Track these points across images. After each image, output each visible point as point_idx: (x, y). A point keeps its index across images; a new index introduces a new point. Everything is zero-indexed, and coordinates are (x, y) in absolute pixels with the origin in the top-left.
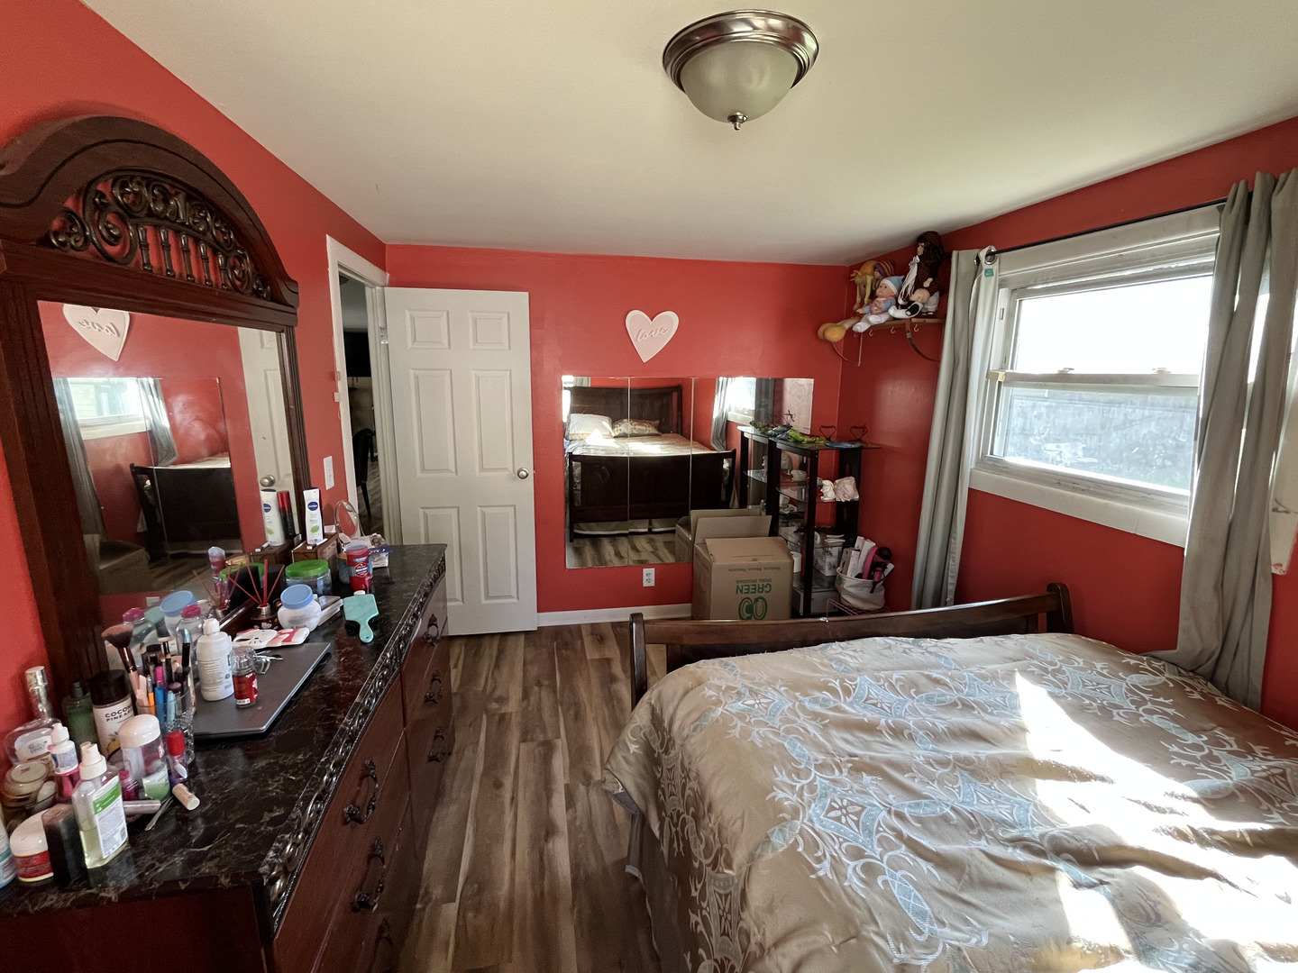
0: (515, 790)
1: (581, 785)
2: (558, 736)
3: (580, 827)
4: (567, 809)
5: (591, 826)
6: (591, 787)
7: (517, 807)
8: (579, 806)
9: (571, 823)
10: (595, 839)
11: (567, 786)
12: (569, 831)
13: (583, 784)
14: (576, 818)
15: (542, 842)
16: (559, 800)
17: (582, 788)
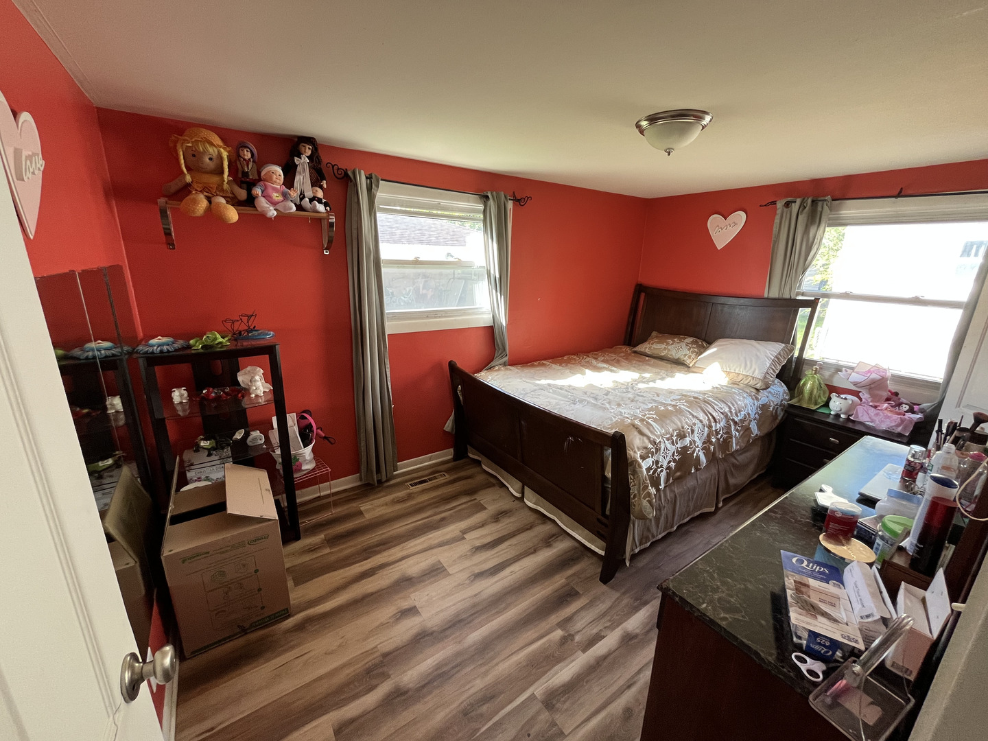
0: (620, 692)
1: (576, 641)
2: (533, 697)
3: (610, 621)
4: (604, 637)
5: (603, 615)
6: (572, 633)
7: (633, 677)
8: (595, 631)
9: (612, 627)
10: (611, 608)
11: (584, 651)
12: (618, 626)
13: (572, 640)
14: (605, 628)
15: (640, 637)
16: (600, 649)
17: (577, 638)
